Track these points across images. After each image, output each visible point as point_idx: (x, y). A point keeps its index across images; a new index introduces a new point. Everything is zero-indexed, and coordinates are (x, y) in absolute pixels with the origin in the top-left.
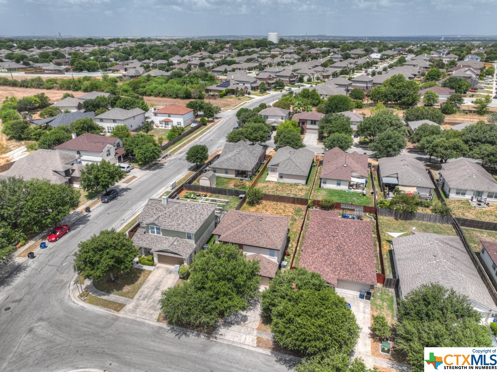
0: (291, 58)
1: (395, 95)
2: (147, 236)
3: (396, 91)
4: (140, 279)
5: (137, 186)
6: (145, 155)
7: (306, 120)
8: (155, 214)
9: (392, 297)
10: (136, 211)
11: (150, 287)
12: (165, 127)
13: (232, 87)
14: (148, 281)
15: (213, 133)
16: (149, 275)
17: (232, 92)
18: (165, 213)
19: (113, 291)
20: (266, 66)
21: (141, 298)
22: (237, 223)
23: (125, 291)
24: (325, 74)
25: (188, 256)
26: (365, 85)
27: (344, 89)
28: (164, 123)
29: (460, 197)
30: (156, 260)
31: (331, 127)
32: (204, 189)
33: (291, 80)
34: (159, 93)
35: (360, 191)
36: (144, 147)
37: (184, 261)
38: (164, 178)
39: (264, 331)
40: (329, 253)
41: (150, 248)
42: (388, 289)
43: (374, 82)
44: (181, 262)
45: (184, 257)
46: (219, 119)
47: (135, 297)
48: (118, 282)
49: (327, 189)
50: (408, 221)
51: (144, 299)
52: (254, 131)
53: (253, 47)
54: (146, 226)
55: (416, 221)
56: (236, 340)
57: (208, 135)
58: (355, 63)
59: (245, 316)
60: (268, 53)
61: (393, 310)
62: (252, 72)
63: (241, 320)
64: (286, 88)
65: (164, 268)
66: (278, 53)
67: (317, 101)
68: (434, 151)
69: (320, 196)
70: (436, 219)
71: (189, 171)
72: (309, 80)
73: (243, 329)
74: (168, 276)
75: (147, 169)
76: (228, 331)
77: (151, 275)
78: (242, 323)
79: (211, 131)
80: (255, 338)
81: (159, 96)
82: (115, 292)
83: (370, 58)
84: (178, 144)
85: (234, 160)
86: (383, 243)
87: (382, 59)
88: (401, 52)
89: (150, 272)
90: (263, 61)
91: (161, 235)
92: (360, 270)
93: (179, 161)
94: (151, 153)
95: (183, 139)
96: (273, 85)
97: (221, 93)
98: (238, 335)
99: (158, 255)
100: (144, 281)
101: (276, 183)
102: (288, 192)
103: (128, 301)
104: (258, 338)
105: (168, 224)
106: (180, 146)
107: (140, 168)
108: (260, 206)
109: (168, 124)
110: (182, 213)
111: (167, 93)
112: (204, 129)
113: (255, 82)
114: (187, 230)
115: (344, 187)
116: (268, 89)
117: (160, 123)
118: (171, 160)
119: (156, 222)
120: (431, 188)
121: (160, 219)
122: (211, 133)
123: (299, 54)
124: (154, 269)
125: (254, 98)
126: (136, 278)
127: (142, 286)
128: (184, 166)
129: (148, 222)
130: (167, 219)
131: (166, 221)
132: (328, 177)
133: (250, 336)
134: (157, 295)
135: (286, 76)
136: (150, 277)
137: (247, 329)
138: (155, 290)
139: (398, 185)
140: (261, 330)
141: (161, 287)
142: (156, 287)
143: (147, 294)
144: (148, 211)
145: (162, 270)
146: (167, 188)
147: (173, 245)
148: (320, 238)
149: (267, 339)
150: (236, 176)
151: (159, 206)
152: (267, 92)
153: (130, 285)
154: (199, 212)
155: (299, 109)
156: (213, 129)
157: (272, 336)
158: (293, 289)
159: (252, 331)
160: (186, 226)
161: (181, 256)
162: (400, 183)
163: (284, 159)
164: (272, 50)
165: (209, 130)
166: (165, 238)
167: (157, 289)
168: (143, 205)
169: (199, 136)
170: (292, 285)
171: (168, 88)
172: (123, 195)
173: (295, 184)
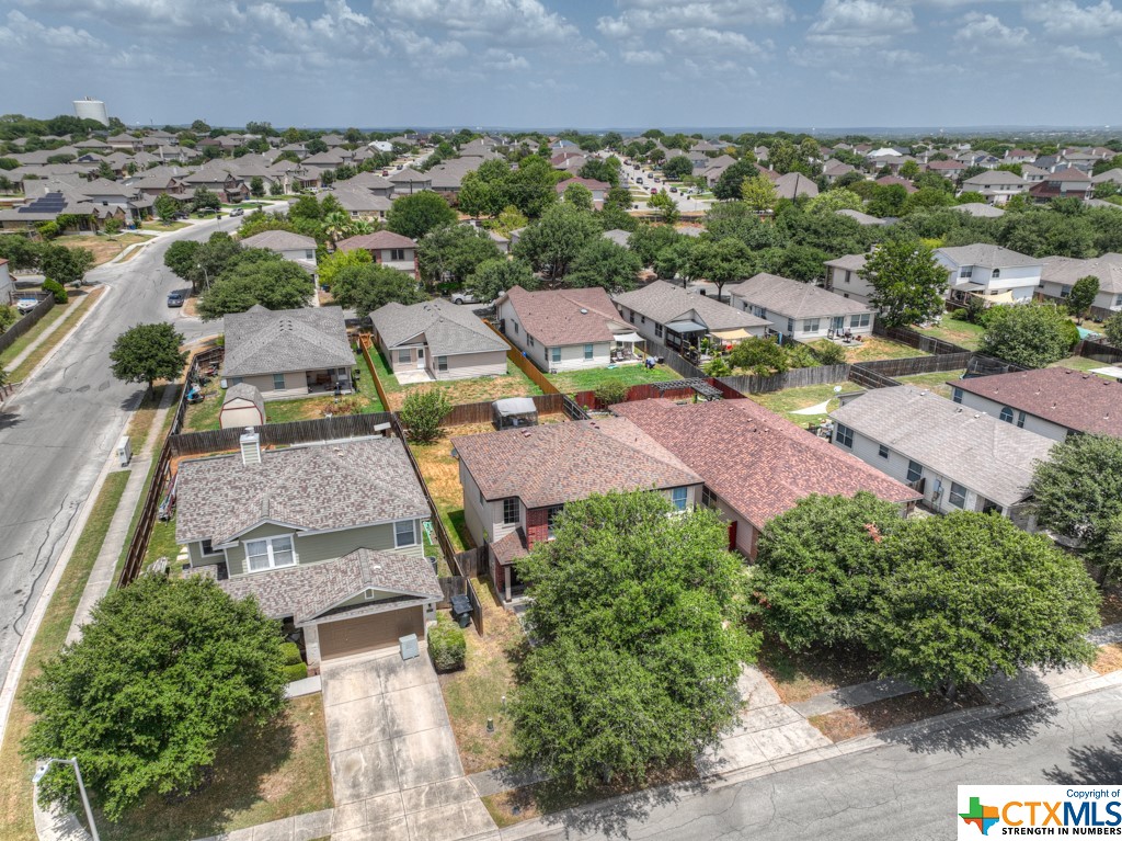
0: (178, 154)
1: (512, 197)
4: (299, 735)
7: (378, 250)
8: (237, 501)
11: (360, 739)
13: (73, 209)
14: (337, 725)
15: (111, 317)
16: (320, 707)
19: (228, 820)
20: (118, 172)
21: (364, 790)
23: (278, 796)
25: (440, 592)
29: (811, 335)
30: (313, 649)
33: (231, 191)
35: (633, 362)
37: (426, 615)
38: (58, 442)
39: (804, 696)
41: (287, 614)
43: (433, 185)
44: (411, 623)
45: (425, 601)
46: (96, 287)
47: (337, 797)
49: (564, 373)
50: (779, 393)
51: (378, 787)
54: (236, 544)
55: (789, 389)
56: (771, 753)
57: (97, 323)
58: (353, 158)
60: (104, 144)
64: (223, 210)
65: (354, 666)
66: (132, 146)
70: (822, 375)
71: (132, 414)
72: (276, 193)
73: (755, 720)
74: (394, 681)
77: (327, 704)
80: (807, 724)
82: (237, 816)
83: (373, 149)
87: (397, 153)
88: (422, 142)
89: (316, 698)
91: (295, 562)
93: (64, 397)
96: (190, 206)
97: (44, 228)
98: (763, 740)
99: (319, 626)
100: (320, 732)
101: (431, 385)
103: (323, 821)
104: (813, 721)
105: (318, 517)
108: (450, 441)
112: (68, 313)
113: (136, 198)
115: (601, 360)
116: (182, 215)
118: (30, 400)
119: (276, 520)
121: (277, 507)
124: (325, 684)
125: (155, 236)
126: (277, 737)
127: (331, 751)
128: (99, 405)
129: (240, 530)
130: (302, 501)
131: (305, 507)
132: (562, 343)
133: (790, 726)
134: (411, 753)
135: (216, 182)
136: (331, 712)
137: (762, 713)
138: (391, 740)
139: (707, 331)
140: (795, 698)
141: (402, 724)
142: (383, 731)
143: (375, 767)
144: (204, 499)
145: (353, 676)
146: (102, 465)
147: (373, 573)
148: (720, 446)
149: (834, 713)
150: (310, 392)
151: (234, 475)
152: (181, 220)
153: (277, 768)
154: (379, 460)
155: (340, 230)
156: (97, 309)
157: (835, 701)
158: (872, 539)
159: (778, 713)
160: (386, 504)
161: (418, 598)
162: (711, 328)
163: (429, 323)
164: (109, 139)
165: (87, 315)
166: (315, 568)
167: (393, 736)
168: (55, 531)
169: (68, 330)
170: (863, 531)
173: (482, 378)
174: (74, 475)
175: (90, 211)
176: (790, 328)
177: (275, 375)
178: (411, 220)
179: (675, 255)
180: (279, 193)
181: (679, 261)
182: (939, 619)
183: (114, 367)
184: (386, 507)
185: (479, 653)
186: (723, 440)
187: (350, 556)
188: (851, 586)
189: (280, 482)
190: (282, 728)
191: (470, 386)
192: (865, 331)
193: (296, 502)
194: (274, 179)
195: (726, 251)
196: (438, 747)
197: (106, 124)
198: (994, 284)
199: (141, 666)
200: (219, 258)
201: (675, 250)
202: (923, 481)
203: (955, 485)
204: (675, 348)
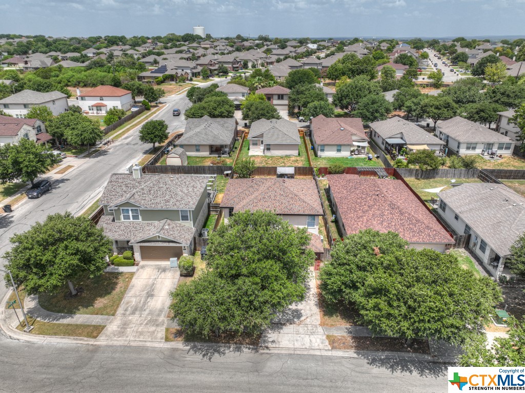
0: (225, 50)
1: (353, 72)
2: (118, 224)
4: (118, 286)
5: (77, 175)
6: (83, 137)
7: (273, 95)
8: (125, 192)
10: (84, 203)
11: (138, 294)
12: (97, 113)
13: (170, 72)
14: (133, 286)
16: (131, 278)
17: (172, 78)
18: (143, 189)
19: (79, 310)
21: (128, 313)
23: (99, 307)
25: (189, 243)
28: (95, 108)
29: (471, 152)
30: (137, 256)
32: (174, 169)
33: (235, 66)
34: (79, 82)
35: (363, 156)
36: (79, 126)
37: (184, 251)
38: (114, 164)
39: (332, 325)
40: (383, 213)
41: (126, 239)
42: (456, 249)
43: (323, 65)
44: (177, 253)
45: (183, 245)
46: (164, 104)
47: (117, 313)
48: (84, 295)
49: (325, 158)
50: (431, 180)
51: (133, 313)
53: (179, 41)
54: (116, 208)
55: (439, 179)
56: (297, 345)
58: (295, 52)
59: (297, 311)
60: (198, 45)
63: (294, 317)
65: (151, 265)
66: (209, 46)
68: (424, 112)
70: (461, 174)
71: (145, 155)
72: (254, 67)
73: (301, 329)
74: (163, 275)
75: (85, 157)
76: (280, 335)
77: (134, 278)
78: (296, 320)
79: (157, 115)
80: (324, 337)
81: (78, 85)
82: (82, 310)
83: (308, 48)
84: (120, 130)
87: (319, 49)
88: (335, 44)
89: (132, 274)
90: (196, 52)
91: (141, 220)
92: (427, 228)
93: (127, 146)
94: (91, 133)
95: (124, 125)
96: (216, 72)
97: (157, 80)
98: (299, 338)
99: (140, 246)
100: (126, 288)
101: (262, 157)
102: (281, 165)
103: (108, 320)
104: (328, 337)
105: (150, 203)
106: (123, 132)
107: (76, 157)
109: (101, 110)
110: (168, 186)
111: (89, 82)
112: (148, 114)
113: (195, 68)
114: (182, 207)
115: (345, 154)
116: (212, 76)
117: (90, 109)
118: (116, 146)
119: (132, 201)
120: (441, 145)
121: (136, 196)
123: (232, 46)
124: (138, 270)
125: (197, 85)
126: (111, 285)
127: (125, 295)
128: (136, 151)
129: (120, 203)
130: (147, 196)
131: (147, 198)
132: (326, 143)
133: (316, 336)
134: (152, 304)
135: (229, 62)
136: (134, 281)
137: (307, 327)
138: (148, 297)
139: (406, 144)
140: (327, 325)
141: (156, 292)
142: (148, 293)
143: (137, 305)
144: (114, 189)
145: (149, 269)
147: (163, 229)
148: (358, 200)
149: (342, 336)
150: (210, 154)
151: (129, 182)
152: (211, 78)
153: (104, 296)
155: (260, 84)
156: (159, 113)
157: (347, 331)
158: (376, 255)
159: (315, 329)
160: (178, 202)
161: (179, 243)
162: (408, 143)
163: (267, 129)
164: (202, 43)
165: (155, 115)
166: (148, 223)
167: (150, 295)
168: (92, 196)
169: (145, 120)
170: (373, 250)
171: (89, 76)
172: (59, 187)
173: (287, 156)
175: (175, 73)
176: (458, 147)
177: (196, 145)
183: (140, 136)
184: (178, 203)
186: (361, 198)
187: (161, 221)
188: (357, 275)
189: (143, 186)
190: (114, 282)
191: (278, 159)
192: (507, 153)
193: (145, 195)
194: (254, 61)
195: (438, 104)
196: (163, 304)
197: (203, 36)
201: (413, 102)
202: (470, 236)
203: (482, 241)
204: (388, 151)
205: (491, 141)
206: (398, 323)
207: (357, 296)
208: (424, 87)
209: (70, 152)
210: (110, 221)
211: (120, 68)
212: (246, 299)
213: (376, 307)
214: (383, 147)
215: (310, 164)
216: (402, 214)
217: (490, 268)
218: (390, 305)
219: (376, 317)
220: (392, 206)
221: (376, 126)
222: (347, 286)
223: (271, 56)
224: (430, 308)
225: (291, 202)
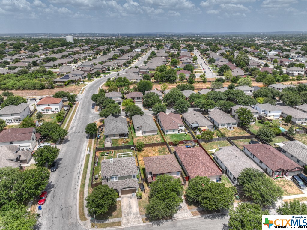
0: (90, 53)
1: (166, 77)
3: (167, 75)
4: (118, 207)
7: (135, 97)
9: (227, 178)
10: (79, 171)
11: (126, 208)
12: (47, 112)
13: (71, 79)
14: (123, 206)
15: (81, 112)
16: (120, 203)
17: (73, 82)
18: (116, 168)
19: (109, 217)
20: (77, 60)
21: (126, 215)
22: (155, 163)
23: (115, 215)
24: (119, 65)
25: (138, 187)
26: (146, 71)
27: (137, 74)
28: (45, 110)
29: (223, 127)
30: (120, 194)
31: (151, 100)
32: (109, 148)
33: (103, 70)
34: (20, 88)
35: (183, 132)
37: (136, 190)
38: (77, 146)
39: (192, 208)
44: (134, 191)
46: (77, 102)
47: (122, 216)
49: (169, 135)
50: (211, 143)
51: (128, 215)
52: (114, 109)
53: (59, 46)
54: (110, 177)
55: (213, 142)
56: (183, 217)
57: (79, 113)
58: (131, 56)
59: (180, 206)
60: (73, 50)
61: (230, 182)
62: (70, 65)
64: (101, 75)
66: (79, 50)
67: (128, 83)
69: (168, 140)
70: (220, 139)
71: (88, 140)
72: (113, 69)
73: (183, 211)
74: (131, 200)
75: (60, 144)
76: (177, 214)
77: (121, 202)
78: (180, 209)
79: (78, 110)
80: (190, 213)
83: (136, 52)
85: (117, 129)
86: (210, 155)
87: (141, 52)
88: (148, 47)
89: (120, 201)
90: (75, 57)
91: (118, 180)
92: (214, 170)
93: (76, 134)
95: (65, 119)
96: (94, 74)
97: (65, 83)
98: (183, 214)
99: (121, 191)
100: (120, 206)
101: (143, 136)
102: (152, 140)
103: (121, 219)
104: (192, 212)
105: (121, 173)
106: (68, 124)
108: (144, 151)
109: (49, 111)
110: (125, 166)
111: (26, 87)
112: (73, 110)
113: (83, 74)
114: (133, 174)
115: (176, 132)
116: (93, 77)
117: (42, 111)
118: (71, 135)
119: (115, 174)
120: (212, 126)
121: (115, 172)
122: (79, 111)
123: (92, 50)
124: (121, 199)
125: (87, 84)
126: (115, 207)
127: (122, 209)
128: (82, 137)
129: (110, 175)
130: (119, 171)
132: (169, 129)
133: (188, 213)
134: (133, 211)
136: (122, 204)
140: (190, 208)
141: (132, 206)
142: (129, 207)
143: (128, 212)
145: (125, 198)
146: (85, 152)
147: (129, 183)
148: (190, 161)
149: (195, 211)
150: (120, 137)
151: (109, 165)
152: (92, 79)
153: (115, 211)
154: (131, 162)
155: (127, 91)
156: (78, 109)
157: (196, 209)
158: (203, 186)
159: (187, 210)
161: (135, 187)
162: (200, 126)
163: (143, 123)
165: (77, 110)
167: (130, 208)
168: (80, 167)
169: (74, 115)
170: (202, 184)
171: (26, 84)
172: (61, 164)
173: (152, 135)
174: (81, 154)
175: (74, 79)
176: (218, 125)
177: (114, 135)
178: (142, 88)
179: (198, 103)
180: (114, 70)
181: (199, 104)
182: (207, 201)
183: (86, 131)
184: (131, 172)
185: (144, 196)
186: (191, 159)
188: (198, 193)
190: (115, 205)
191: (150, 137)
192: (235, 126)
194: (112, 66)
196: (137, 210)
197: (72, 42)
198: (269, 114)
199: (100, 198)
200: (103, 101)
201: (198, 102)
202: (226, 170)
203: (230, 172)
204: (193, 130)
205: (230, 123)
206: (212, 206)
207: (199, 199)
208: (199, 83)
209: (50, 141)
210: (106, 182)
211: (38, 74)
212: (169, 206)
213: (206, 203)
214: (190, 127)
215: (164, 140)
216: (205, 166)
217: (233, 181)
218: (210, 201)
219: (207, 205)
220: (202, 163)
221: (185, 115)
222: (196, 196)
223: (119, 61)
224: (220, 201)
225: (171, 167)
